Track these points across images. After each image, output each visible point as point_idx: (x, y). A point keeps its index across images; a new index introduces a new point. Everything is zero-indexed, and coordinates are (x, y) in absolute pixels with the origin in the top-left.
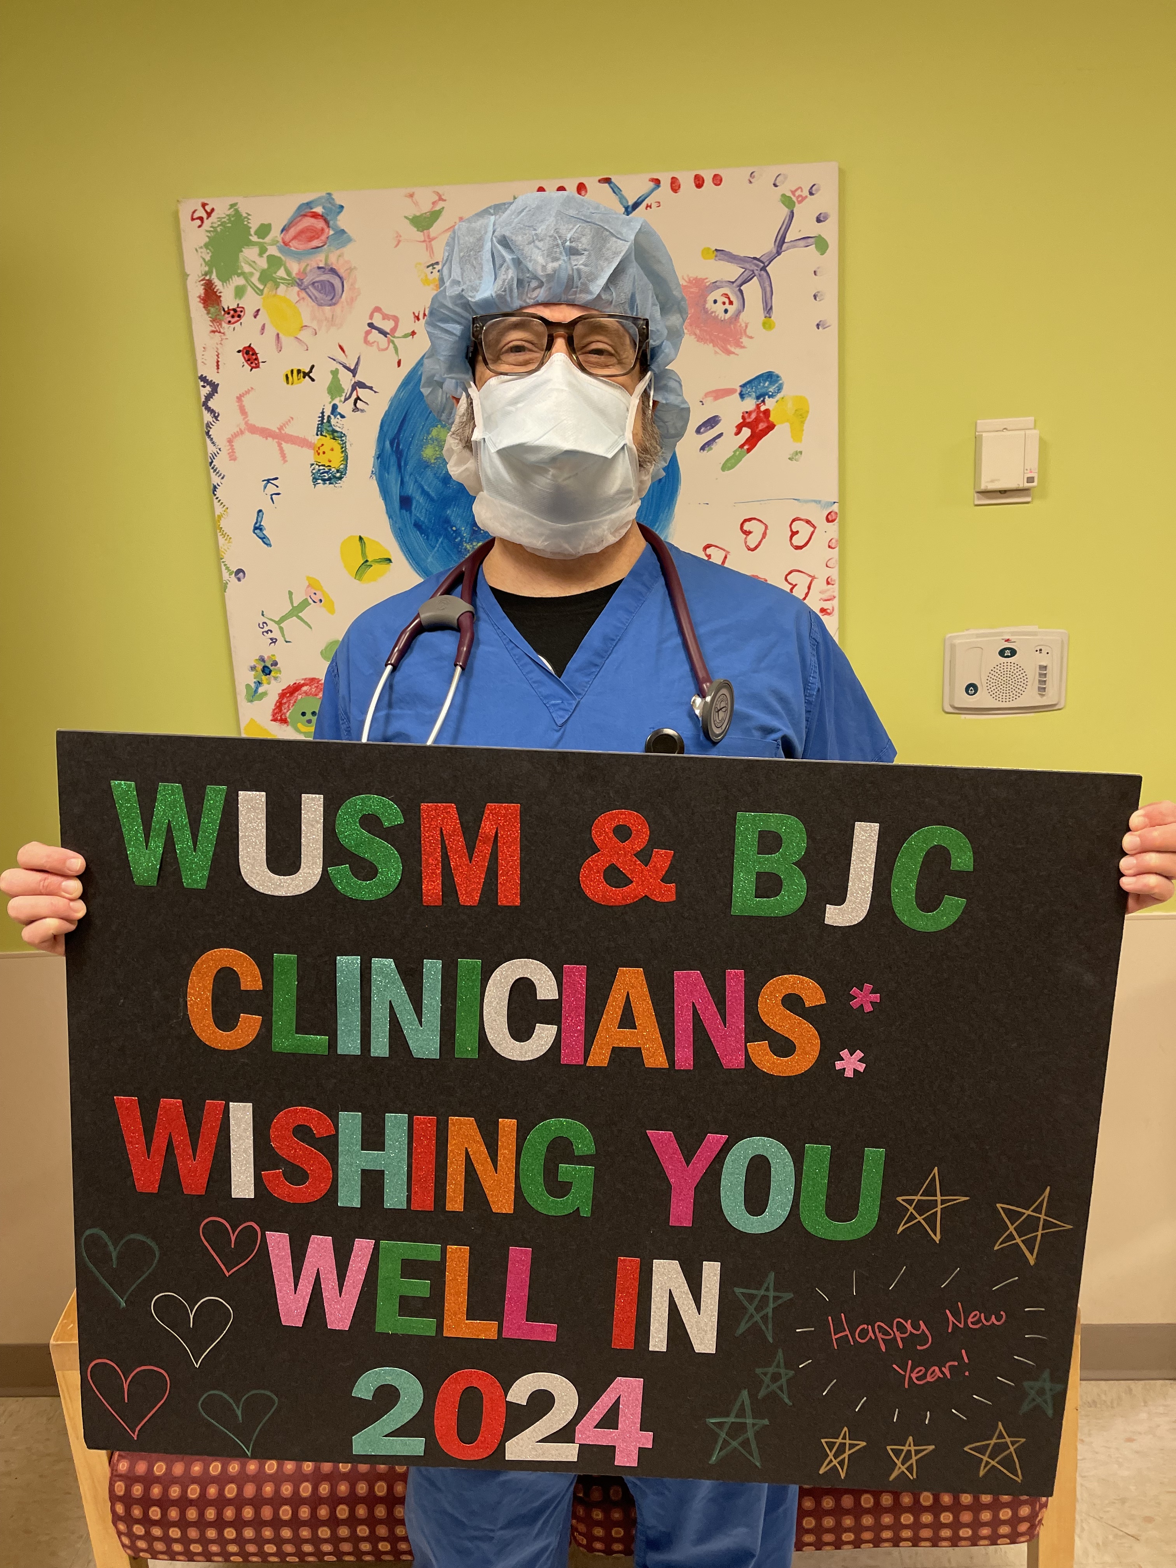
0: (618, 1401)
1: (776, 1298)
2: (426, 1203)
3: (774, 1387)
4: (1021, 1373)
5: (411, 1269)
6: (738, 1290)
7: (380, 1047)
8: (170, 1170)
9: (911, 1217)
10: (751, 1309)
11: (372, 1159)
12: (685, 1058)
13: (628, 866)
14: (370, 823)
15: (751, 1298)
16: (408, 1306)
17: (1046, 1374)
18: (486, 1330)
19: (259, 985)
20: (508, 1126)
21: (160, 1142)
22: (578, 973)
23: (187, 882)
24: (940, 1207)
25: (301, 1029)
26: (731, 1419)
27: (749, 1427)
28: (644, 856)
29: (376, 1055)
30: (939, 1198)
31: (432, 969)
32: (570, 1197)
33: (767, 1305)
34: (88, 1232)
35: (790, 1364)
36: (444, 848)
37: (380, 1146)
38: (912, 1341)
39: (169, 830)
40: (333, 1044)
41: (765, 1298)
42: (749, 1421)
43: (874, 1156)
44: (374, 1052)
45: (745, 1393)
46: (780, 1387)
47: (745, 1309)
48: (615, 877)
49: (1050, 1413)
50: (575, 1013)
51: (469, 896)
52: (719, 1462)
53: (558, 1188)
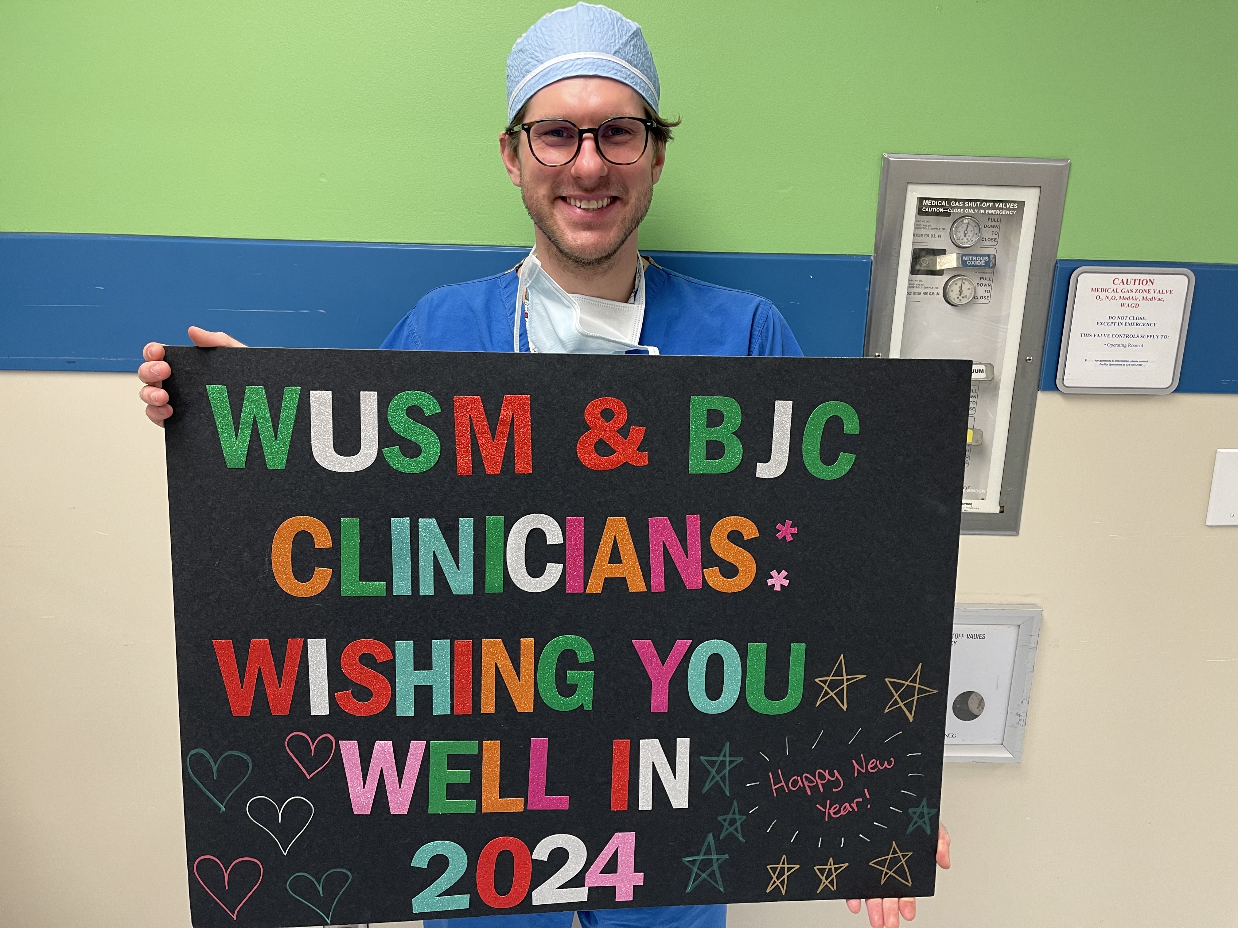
0: (616, 852)
1: (731, 762)
2: (465, 708)
3: (731, 829)
4: (906, 803)
5: (455, 762)
6: (703, 758)
7: (427, 589)
8: (260, 696)
9: (826, 693)
10: (713, 772)
11: (422, 677)
12: (658, 583)
13: (613, 439)
14: (414, 412)
15: (712, 763)
16: (453, 791)
17: (924, 802)
18: (515, 805)
19: (329, 544)
20: (527, 643)
21: (252, 673)
22: (577, 522)
23: (270, 465)
24: (846, 684)
25: (364, 577)
26: (701, 857)
27: (714, 861)
28: (624, 432)
29: (423, 594)
30: (845, 677)
31: (466, 525)
32: (575, 697)
33: (725, 768)
34: (193, 752)
35: (743, 811)
36: (472, 430)
37: (429, 666)
38: (829, 786)
39: (255, 422)
40: (389, 587)
41: (723, 762)
42: (714, 857)
43: (798, 650)
44: (422, 592)
45: (710, 836)
46: (736, 830)
47: (709, 772)
48: (603, 448)
49: (928, 832)
50: (576, 554)
51: (494, 467)
52: (692, 892)
53: (566, 689)
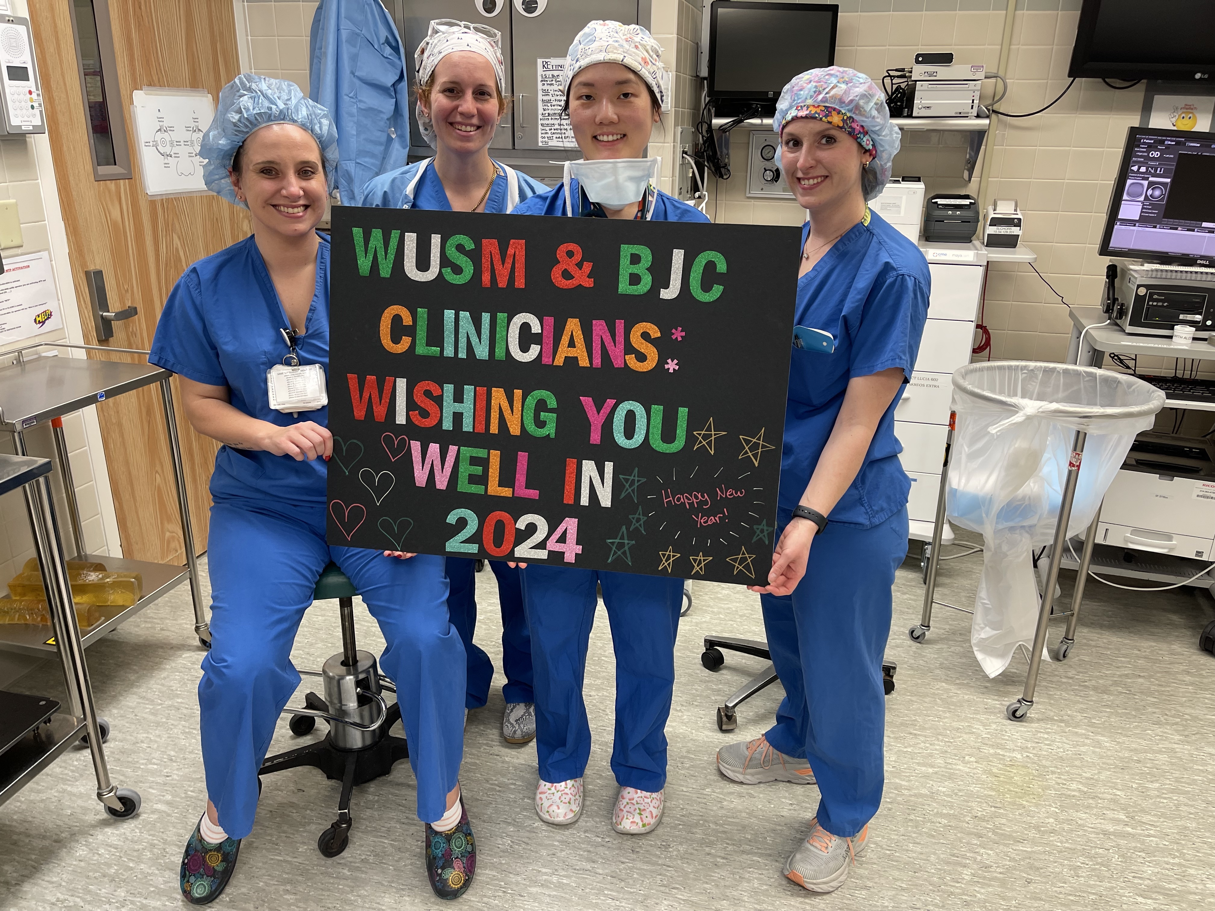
0: (566, 530)
1: (638, 481)
2: (481, 429)
3: (637, 525)
4: (752, 521)
5: (474, 461)
6: (621, 476)
7: (462, 355)
8: (370, 409)
9: (701, 442)
10: (627, 486)
11: (458, 407)
12: (597, 362)
13: (573, 270)
14: (460, 248)
15: (627, 480)
16: (473, 479)
17: (764, 522)
18: (507, 492)
19: (411, 323)
20: (518, 393)
21: (366, 395)
22: (550, 321)
23: (382, 275)
24: (713, 437)
25: (428, 344)
26: (617, 541)
27: (626, 544)
28: (580, 265)
30: (713, 433)
31: (486, 317)
32: (545, 429)
33: (634, 484)
35: (645, 514)
36: (492, 261)
37: (462, 402)
38: (701, 503)
39: (375, 250)
40: (442, 351)
41: (633, 480)
42: (626, 541)
43: (683, 412)
44: (460, 356)
45: (624, 528)
46: (640, 525)
47: (625, 486)
48: (567, 275)
49: (767, 543)
50: (549, 340)
51: (502, 283)
52: (612, 562)
53: (540, 424)
